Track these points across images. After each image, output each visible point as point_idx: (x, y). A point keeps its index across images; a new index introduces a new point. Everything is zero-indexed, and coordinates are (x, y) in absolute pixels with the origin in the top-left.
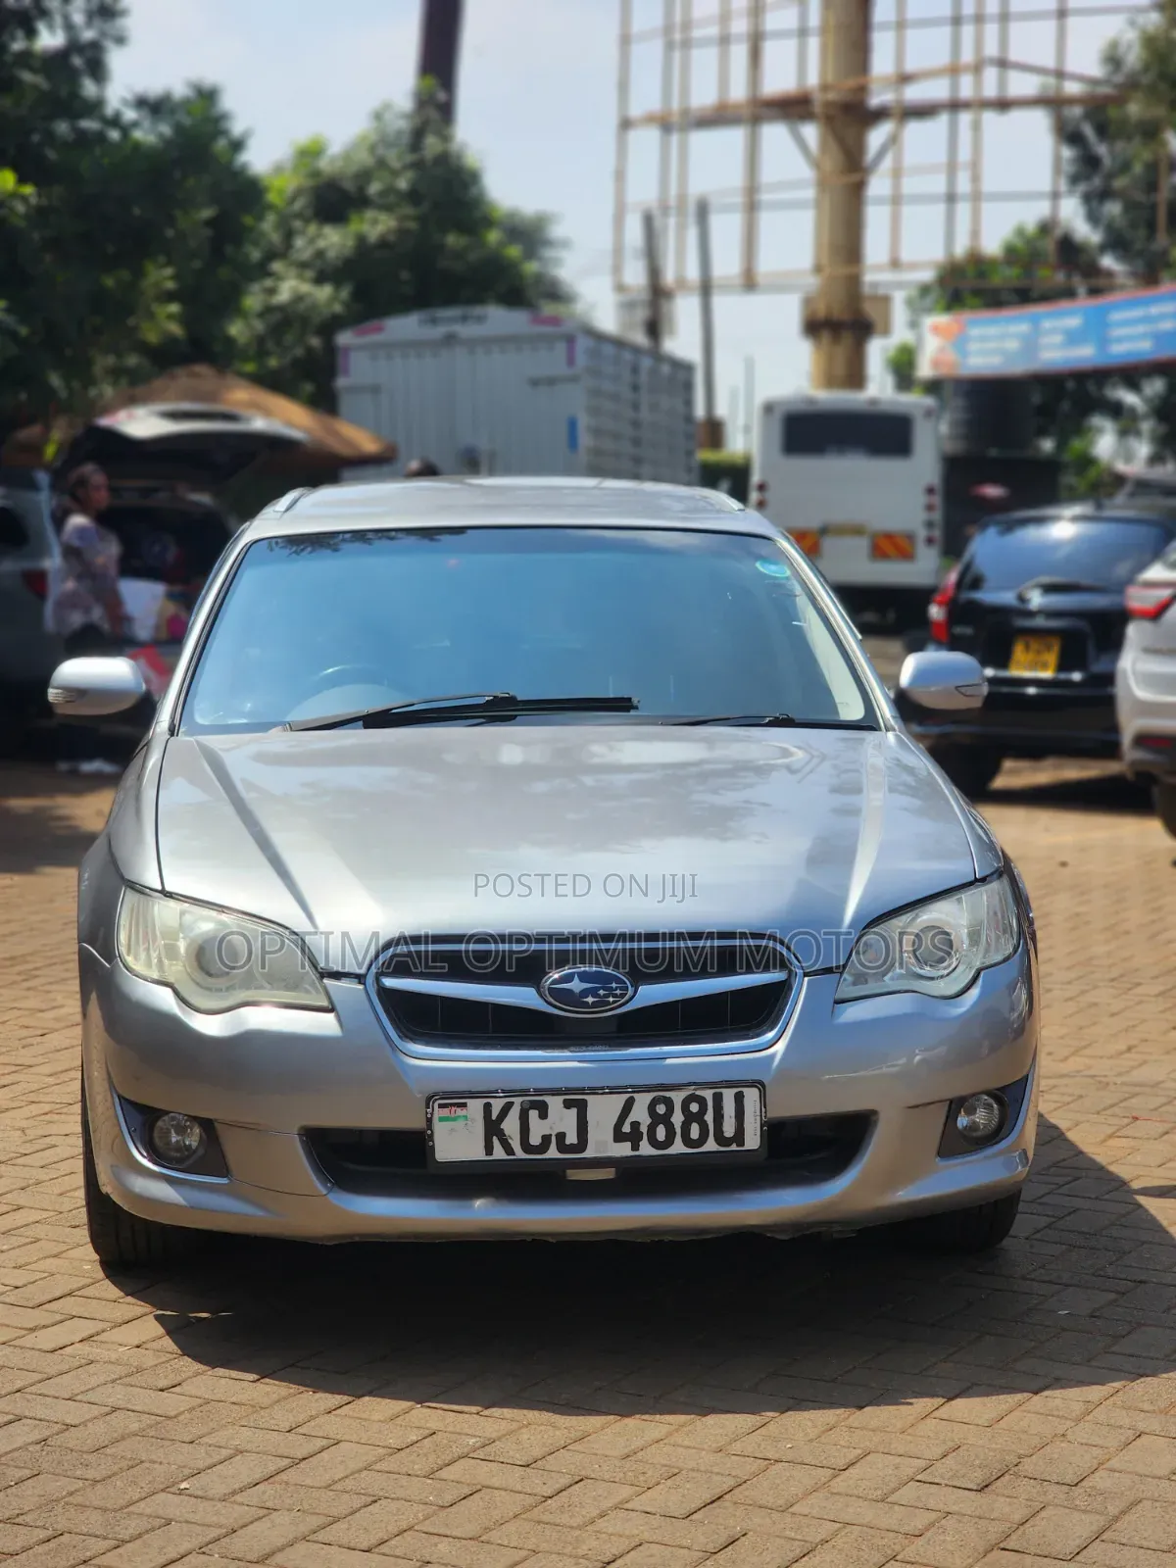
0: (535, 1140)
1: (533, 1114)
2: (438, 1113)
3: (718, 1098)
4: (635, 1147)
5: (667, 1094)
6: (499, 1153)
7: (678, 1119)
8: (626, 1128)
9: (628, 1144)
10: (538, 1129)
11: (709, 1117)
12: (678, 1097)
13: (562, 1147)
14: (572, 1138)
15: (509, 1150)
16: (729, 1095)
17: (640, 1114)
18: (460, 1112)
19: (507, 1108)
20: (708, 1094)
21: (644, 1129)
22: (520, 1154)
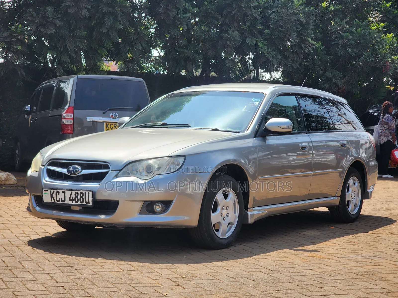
0: (58, 199)
1: (57, 193)
2: (44, 192)
3: (85, 193)
4: (73, 202)
5: (78, 192)
6: (53, 201)
7: (79, 197)
8: (71, 198)
9: (71, 201)
10: (58, 197)
11: (84, 197)
12: (79, 192)
13: (62, 201)
14: (63, 199)
15: (55, 201)
16: (87, 192)
17: (73, 195)
18: (47, 192)
19: (54, 191)
20: (84, 192)
21: (74, 198)
22: (56, 202)
